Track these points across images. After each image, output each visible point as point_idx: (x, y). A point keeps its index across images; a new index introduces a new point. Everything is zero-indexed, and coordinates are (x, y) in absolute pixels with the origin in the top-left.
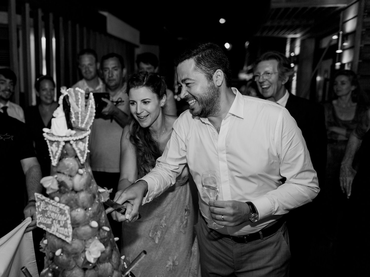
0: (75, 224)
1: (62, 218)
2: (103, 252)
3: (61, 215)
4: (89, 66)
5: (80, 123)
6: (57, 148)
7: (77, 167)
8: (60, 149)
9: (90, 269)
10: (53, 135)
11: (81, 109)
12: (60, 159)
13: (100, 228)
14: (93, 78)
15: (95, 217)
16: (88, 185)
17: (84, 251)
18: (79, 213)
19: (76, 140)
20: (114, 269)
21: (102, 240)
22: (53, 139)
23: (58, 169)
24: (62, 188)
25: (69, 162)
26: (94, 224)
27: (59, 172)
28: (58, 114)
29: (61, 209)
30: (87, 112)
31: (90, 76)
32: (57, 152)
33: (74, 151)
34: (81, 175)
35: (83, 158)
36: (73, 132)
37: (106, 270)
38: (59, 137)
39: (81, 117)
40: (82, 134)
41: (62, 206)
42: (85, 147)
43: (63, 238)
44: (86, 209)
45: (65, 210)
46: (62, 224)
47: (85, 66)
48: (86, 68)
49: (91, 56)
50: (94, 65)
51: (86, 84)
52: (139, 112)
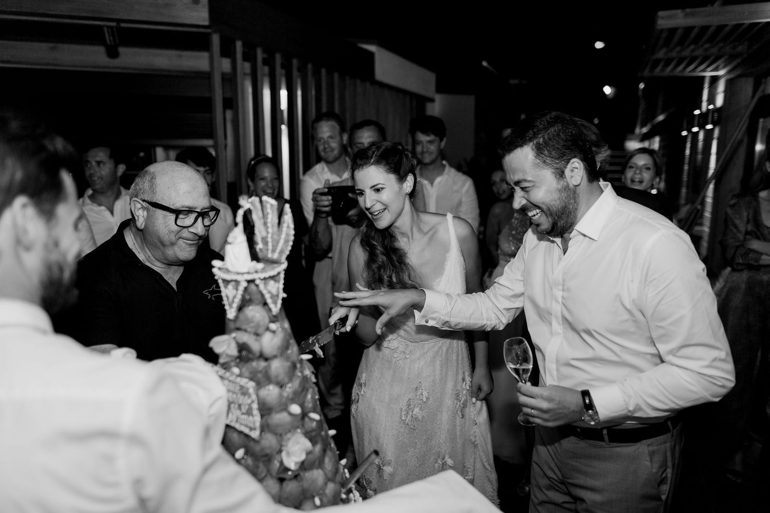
0: (265, 410)
1: (246, 401)
2: (308, 453)
3: (243, 396)
4: (330, 140)
5: (270, 251)
6: (234, 292)
7: (267, 320)
8: (241, 291)
9: (291, 479)
10: (228, 271)
11: (272, 228)
12: (240, 309)
13: (304, 415)
15: (297, 398)
16: (285, 347)
17: (280, 451)
18: (271, 392)
19: (265, 279)
20: (328, 480)
21: (309, 435)
22: (228, 277)
23: (238, 325)
24: (244, 353)
25: (254, 312)
26: (296, 409)
27: (238, 329)
28: (235, 238)
29: (242, 387)
30: (281, 234)
31: (331, 156)
32: (235, 297)
33: (263, 295)
34: (274, 332)
35: (276, 306)
36: (260, 266)
37: (314, 481)
38: (238, 274)
39: (272, 242)
40: (274, 268)
41: (244, 381)
42: (278, 288)
43: (246, 431)
44: (281, 386)
45: (248, 389)
46: (244, 409)
47: (322, 141)
48: (324, 143)
49: (332, 123)
50: (338, 138)
51: (326, 169)
52: (368, 205)
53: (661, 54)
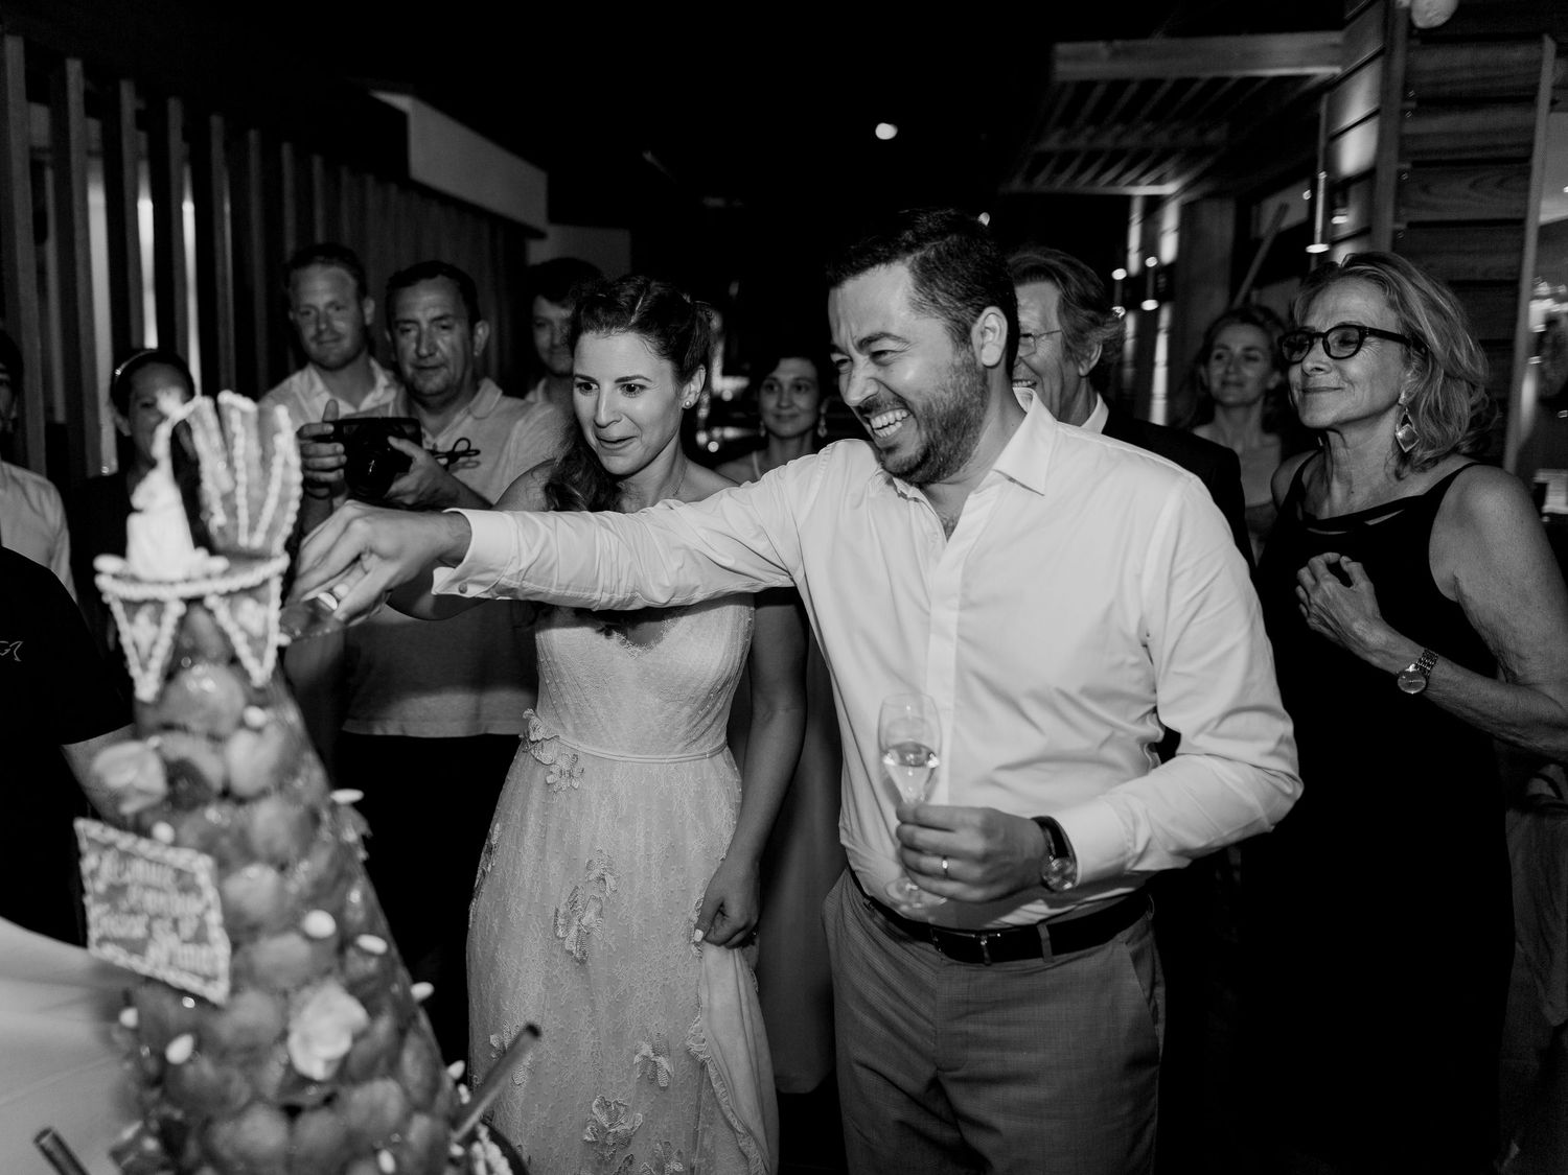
0: (242, 930)
1: (188, 907)
2: (358, 1037)
3: (182, 895)
5: (242, 530)
6: (153, 630)
7: (239, 700)
8: (169, 627)
9: (316, 1107)
10: (135, 579)
11: (248, 473)
12: (170, 674)
13: (344, 941)
14: (347, 361)
15: (324, 894)
16: (285, 772)
17: (284, 1035)
18: (256, 884)
19: (229, 594)
20: (414, 1107)
21: (353, 988)
22: (136, 593)
23: (166, 715)
24: (183, 785)
25: (206, 682)
26: (321, 923)
27: (168, 727)
28: (152, 495)
29: (180, 873)
30: (270, 483)
31: (334, 353)
32: (154, 643)
33: (224, 636)
34: (258, 730)
35: (262, 667)
36: (220, 563)
37: (376, 1111)
38: (160, 583)
40: (251, 571)
41: (184, 858)
42: (266, 620)
43: (196, 985)
44: (283, 867)
45: (193, 875)
46: (187, 929)
47: (313, 313)
48: (317, 321)
49: (337, 271)
50: (353, 308)
51: (319, 385)
52: (603, 418)
53: (1052, 142)
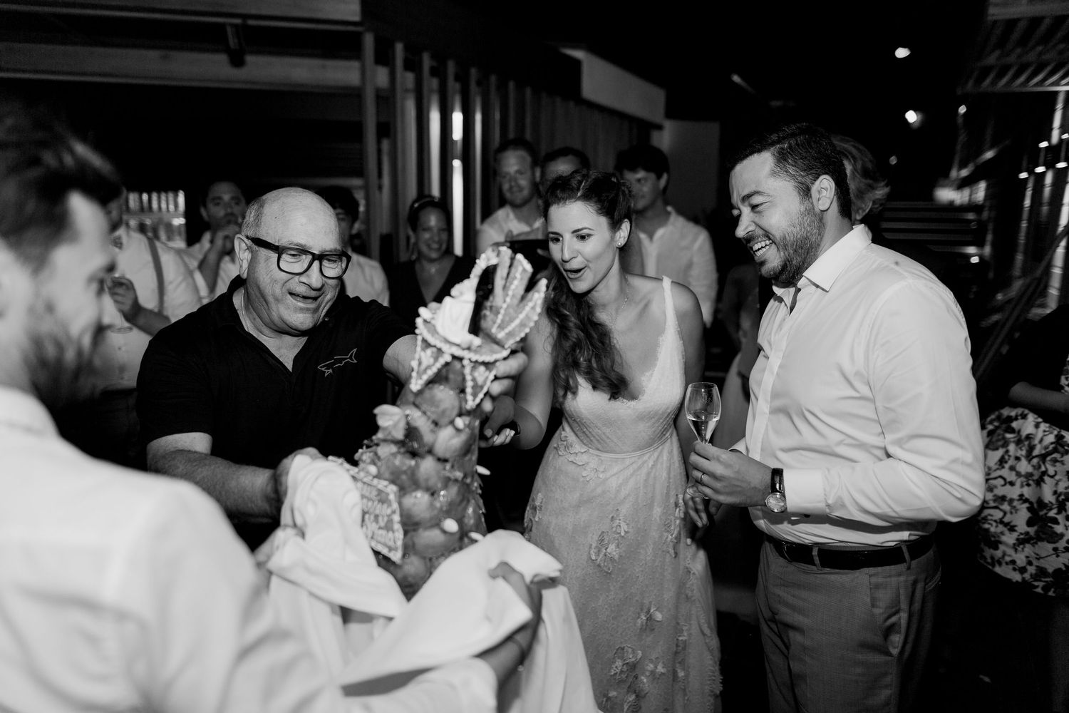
0: (410, 525)
1: (384, 510)
3: (381, 503)
4: (518, 175)
5: (496, 325)
7: (455, 412)
8: (438, 365)
10: (434, 330)
11: (511, 299)
13: (463, 534)
14: (526, 202)
15: (452, 510)
18: (419, 501)
19: (476, 362)
26: (451, 525)
28: (461, 294)
29: (380, 492)
31: (519, 197)
32: (429, 367)
33: (464, 379)
34: (458, 430)
35: (474, 400)
36: (477, 342)
39: (505, 315)
40: (493, 352)
41: (382, 484)
42: (487, 378)
43: (385, 551)
44: (433, 494)
45: (388, 494)
46: (382, 523)
47: (508, 177)
48: (510, 181)
49: (521, 153)
50: (529, 173)
51: (511, 216)
52: (567, 257)
